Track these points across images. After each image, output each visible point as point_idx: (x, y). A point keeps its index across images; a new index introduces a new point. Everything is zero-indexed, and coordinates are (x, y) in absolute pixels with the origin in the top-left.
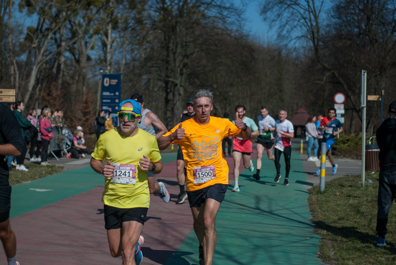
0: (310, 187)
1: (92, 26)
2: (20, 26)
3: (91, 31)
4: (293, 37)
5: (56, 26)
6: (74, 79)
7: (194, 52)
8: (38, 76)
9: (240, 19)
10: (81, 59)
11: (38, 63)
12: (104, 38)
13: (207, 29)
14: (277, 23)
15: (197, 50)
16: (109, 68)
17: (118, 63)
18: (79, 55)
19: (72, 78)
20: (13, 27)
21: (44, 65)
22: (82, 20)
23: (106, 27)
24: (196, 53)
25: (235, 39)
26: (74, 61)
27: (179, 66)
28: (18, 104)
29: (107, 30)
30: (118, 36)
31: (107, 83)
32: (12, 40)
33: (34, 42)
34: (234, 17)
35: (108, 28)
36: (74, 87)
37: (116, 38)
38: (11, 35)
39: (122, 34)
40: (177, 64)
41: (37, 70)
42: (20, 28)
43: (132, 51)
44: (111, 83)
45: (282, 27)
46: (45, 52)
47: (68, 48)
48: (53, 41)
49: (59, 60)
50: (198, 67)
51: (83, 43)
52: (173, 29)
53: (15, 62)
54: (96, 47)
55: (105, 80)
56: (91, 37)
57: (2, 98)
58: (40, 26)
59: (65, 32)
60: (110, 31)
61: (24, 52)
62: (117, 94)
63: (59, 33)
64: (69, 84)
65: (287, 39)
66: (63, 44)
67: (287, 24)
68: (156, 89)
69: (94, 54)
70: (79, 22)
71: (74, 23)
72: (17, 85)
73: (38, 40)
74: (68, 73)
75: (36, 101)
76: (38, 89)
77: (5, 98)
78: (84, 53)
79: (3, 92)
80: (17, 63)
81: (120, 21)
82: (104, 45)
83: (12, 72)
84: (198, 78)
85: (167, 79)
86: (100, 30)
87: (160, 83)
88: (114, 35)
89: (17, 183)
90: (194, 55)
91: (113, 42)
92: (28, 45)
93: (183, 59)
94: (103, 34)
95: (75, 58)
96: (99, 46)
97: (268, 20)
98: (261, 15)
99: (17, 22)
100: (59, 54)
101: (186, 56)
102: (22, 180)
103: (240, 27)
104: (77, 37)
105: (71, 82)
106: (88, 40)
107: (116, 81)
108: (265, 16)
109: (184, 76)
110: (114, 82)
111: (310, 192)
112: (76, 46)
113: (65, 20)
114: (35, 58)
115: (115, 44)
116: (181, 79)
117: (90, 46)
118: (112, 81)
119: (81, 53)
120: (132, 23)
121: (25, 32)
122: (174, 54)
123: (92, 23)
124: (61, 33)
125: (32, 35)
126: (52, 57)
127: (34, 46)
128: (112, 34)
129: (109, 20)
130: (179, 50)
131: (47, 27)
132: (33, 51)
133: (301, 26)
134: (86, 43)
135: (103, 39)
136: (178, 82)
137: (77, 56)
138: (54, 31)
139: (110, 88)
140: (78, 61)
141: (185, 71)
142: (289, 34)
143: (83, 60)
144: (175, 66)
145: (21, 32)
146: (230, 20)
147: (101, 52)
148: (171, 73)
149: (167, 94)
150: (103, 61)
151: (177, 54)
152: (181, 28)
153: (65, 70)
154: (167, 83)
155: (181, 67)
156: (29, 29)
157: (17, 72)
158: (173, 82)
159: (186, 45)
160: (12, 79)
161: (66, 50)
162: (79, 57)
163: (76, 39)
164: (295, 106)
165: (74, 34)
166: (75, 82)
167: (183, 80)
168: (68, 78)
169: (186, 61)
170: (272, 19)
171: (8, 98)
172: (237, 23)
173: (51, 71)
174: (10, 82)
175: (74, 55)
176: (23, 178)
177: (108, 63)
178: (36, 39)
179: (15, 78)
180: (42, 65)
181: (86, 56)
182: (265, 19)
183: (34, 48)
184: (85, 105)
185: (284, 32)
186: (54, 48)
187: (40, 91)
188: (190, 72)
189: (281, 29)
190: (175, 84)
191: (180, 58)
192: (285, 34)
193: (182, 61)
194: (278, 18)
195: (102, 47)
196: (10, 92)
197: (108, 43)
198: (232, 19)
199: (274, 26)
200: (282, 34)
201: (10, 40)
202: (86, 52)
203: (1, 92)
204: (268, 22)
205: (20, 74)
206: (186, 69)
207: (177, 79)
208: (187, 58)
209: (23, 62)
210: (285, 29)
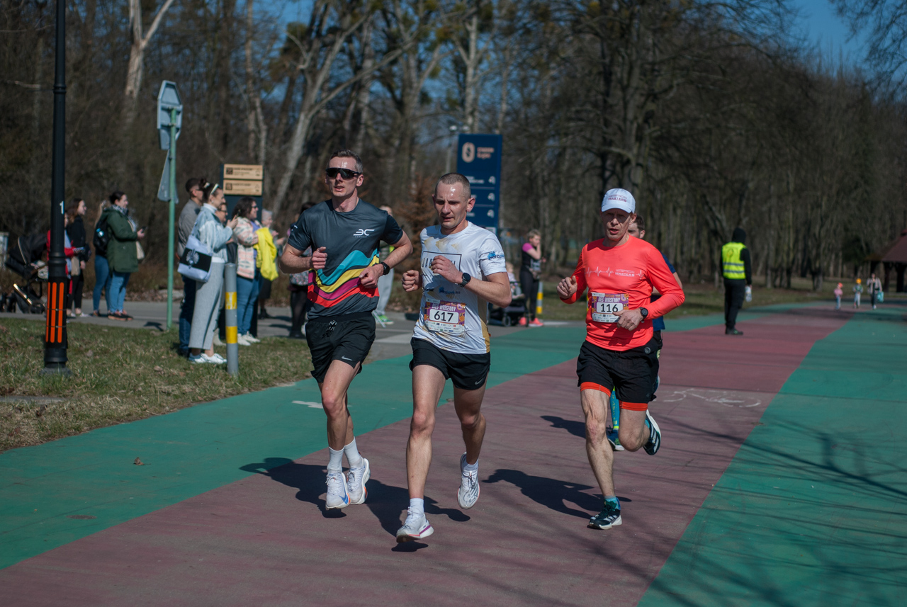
1: (433, 25)
2: (270, 20)
3: (433, 36)
5: (352, 24)
6: (392, 145)
7: (671, 87)
9: (781, 10)
10: (406, 100)
11: (312, 107)
12: (462, 51)
13: (703, 33)
14: (871, 19)
15: (680, 80)
16: (470, 120)
17: (491, 110)
18: (404, 88)
19: (387, 141)
20: (256, 22)
21: (324, 111)
22: (411, 11)
23: (464, 26)
24: (675, 89)
25: (769, 56)
26: (390, 103)
27: (636, 118)
29: (468, 33)
30: (491, 46)
31: (468, 155)
32: (253, 54)
33: (301, 59)
35: (469, 28)
36: (390, 164)
37: (486, 51)
38: (251, 43)
39: (503, 43)
40: (630, 115)
41: (307, 122)
42: (272, 26)
43: (524, 82)
44: (479, 156)
45: (882, 29)
46: (327, 81)
47: (377, 74)
48: (345, 57)
49: (358, 102)
50: (678, 122)
51: (413, 63)
52: (625, 31)
53: (258, 104)
54: (443, 72)
55: (466, 147)
56: (431, 49)
57: (231, 185)
58: (317, 23)
59: (373, 38)
60: (473, 36)
61: (280, 80)
62: (492, 180)
63: (360, 39)
64: (378, 156)
65: (893, 57)
66: (368, 64)
67: (892, 22)
68: (579, 171)
69: (436, 89)
70: (406, 13)
71: (394, 15)
72: (262, 155)
73: (311, 54)
74: (377, 130)
75: (303, 192)
76: (308, 165)
77: (238, 184)
78: (415, 85)
79: (234, 171)
80: (263, 106)
81: (496, 12)
82: (460, 67)
83: (252, 126)
84: (678, 149)
85: (605, 148)
86: (451, 33)
87: (588, 158)
88: (482, 45)
89: (263, 387)
90: (671, 94)
91: (480, 61)
92: (288, 65)
93: (645, 103)
94: (458, 43)
95: (394, 97)
96: (447, 69)
97: (849, 14)
99: (266, 13)
100: (358, 86)
101: (652, 96)
102: (275, 378)
103: (782, 28)
104: (400, 47)
105: (382, 151)
106: (423, 57)
107: (491, 150)
109: (646, 143)
110: (487, 153)
112: (395, 69)
113: (373, 9)
114: (304, 95)
115: (484, 66)
116: (639, 148)
117: (427, 70)
118: (481, 149)
119: (407, 84)
120: (526, 17)
121: (284, 34)
122: (624, 89)
123: (433, 15)
124: (364, 40)
125: (298, 42)
126: (342, 94)
127: (301, 67)
128: (479, 43)
129: (474, 10)
130: (635, 81)
131: (332, 23)
132: (299, 81)
134: (420, 62)
135: (456, 53)
136: (630, 155)
137: (398, 93)
138: (347, 34)
140: (400, 105)
141: (647, 131)
142: (899, 46)
143: (413, 101)
144: (625, 119)
145: (275, 37)
146: (757, 12)
147: (453, 85)
148: (615, 134)
149: (604, 181)
150: (456, 105)
151: (631, 91)
152: (642, 29)
153: (370, 123)
154: (604, 156)
155: (640, 120)
156: (292, 28)
157: (263, 127)
158: (620, 155)
159: (653, 71)
160: (251, 143)
161: (374, 78)
162: (402, 96)
163: (399, 52)
165: (393, 41)
166: (393, 151)
167: (643, 150)
168: (376, 142)
169: (651, 106)
170: (859, 11)
171: (246, 185)
172: (775, 19)
173: (338, 126)
174: (247, 148)
175: (391, 89)
176: (278, 374)
177: (469, 109)
178: (308, 51)
179: (258, 141)
180: (318, 112)
181: (418, 93)
182: (841, 11)
183: (302, 71)
184: (417, 204)
185: (887, 42)
186: (348, 73)
187: (314, 169)
188: (659, 133)
189: (880, 35)
190: (625, 159)
191: (638, 99)
192: (888, 47)
193: (641, 107)
194: (873, 8)
195: (454, 72)
196: (251, 172)
197: (470, 62)
198: (764, 11)
199: (861, 27)
200: (881, 47)
201: (248, 52)
202: (419, 82)
203: (230, 172)
204: (849, 17)
205: (268, 131)
206: (650, 127)
207: (630, 149)
208: (653, 101)
209: (277, 103)
210: (889, 35)
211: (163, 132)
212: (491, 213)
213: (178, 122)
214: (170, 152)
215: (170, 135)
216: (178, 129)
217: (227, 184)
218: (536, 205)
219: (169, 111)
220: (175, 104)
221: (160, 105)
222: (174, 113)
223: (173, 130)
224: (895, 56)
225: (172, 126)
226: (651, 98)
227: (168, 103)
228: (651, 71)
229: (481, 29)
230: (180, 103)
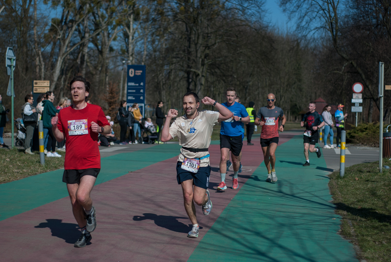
0: (330, 173)
1: (114, 18)
2: (45, 17)
3: (114, 23)
4: (312, 29)
5: (80, 18)
6: (98, 70)
7: (215, 43)
8: (63, 67)
9: (260, 11)
10: (104, 50)
11: (63, 54)
12: (127, 29)
13: (228, 20)
14: (297, 14)
15: (219, 40)
16: (131, 58)
17: (139, 53)
18: (102, 46)
19: (95, 68)
20: (38, 19)
21: (68, 56)
22: (104, 12)
23: (128, 18)
24: (217, 44)
25: (256, 30)
26: (97, 52)
27: (201, 57)
28: (49, 94)
29: (129, 22)
30: (139, 27)
31: (132, 74)
32: (37, 32)
33: (58, 34)
34: (255, 9)
35: (130, 19)
36: (97, 78)
37: (137, 29)
38: (36, 27)
39: (143, 25)
40: (199, 55)
41: (62, 61)
43: (153, 42)
44: (136, 74)
45: (302, 18)
46: (70, 43)
47: (91, 39)
48: (77, 33)
49: (83, 51)
50: (219, 58)
51: (106, 34)
52: (195, 21)
53: (40, 54)
54: (119, 38)
55: (130, 70)
56: (113, 29)
57: (37, 89)
58: (64, 18)
59: (88, 23)
60: (131, 23)
61: (49, 43)
62: (142, 84)
63: (83, 25)
64: (93, 75)
65: (306, 30)
66: (87, 35)
67: (305, 15)
68: (178, 79)
69: (116, 45)
70: (103, 13)
71: (97, 14)
72: (43, 75)
73: (62, 32)
74: (91, 63)
76: (63, 79)
77: (40, 88)
78: (107, 44)
79: (38, 83)
80: (42, 54)
81: (141, 13)
82: (126, 36)
83: (37, 63)
84: (219, 68)
85: (189, 69)
86: (122, 21)
87: (182, 74)
88: (135, 26)
89: (55, 169)
90: (216, 46)
91: (134, 33)
92: (52, 37)
93: (205, 50)
94: (125, 25)
95: (98, 49)
96: (121, 37)
98: (280, 6)
99: (43, 14)
100: (83, 45)
101: (207, 47)
103: (260, 18)
104: (100, 28)
105: (94, 73)
106: (110, 32)
107: (141, 71)
108: (284, 8)
109: (206, 67)
110: (139, 73)
111: (330, 177)
112: (98, 37)
113: (89, 12)
114: (60, 50)
115: (136, 35)
116: (203, 69)
117: (112, 37)
118: (137, 71)
119: (103, 44)
120: (153, 15)
121: (50, 23)
122: (196, 44)
123: (114, 14)
124: (85, 25)
125: (57, 27)
126: (76, 48)
127: (58, 37)
128: (134, 26)
129: (132, 11)
130: (200, 41)
131: (71, 18)
132: (58, 43)
133: (320, 18)
134: (109, 34)
135: (124, 30)
136: (199, 72)
137: (100, 47)
138: (78, 23)
139: (135, 79)
140: (101, 52)
141: (206, 62)
142: (309, 25)
143: (106, 51)
144: (196, 57)
145: (46, 24)
146: (250, 11)
147: (123, 44)
148: (192, 63)
149: (189, 84)
150: (125, 52)
151: (199, 45)
152: (203, 19)
153: (88, 60)
154: (188, 73)
155: (203, 57)
156: (54, 20)
157: (43, 63)
158: (195, 72)
159: (208, 37)
160: (38, 70)
161: (89, 41)
162: (102, 49)
163: (100, 30)
164: (313, 95)
165: (97, 25)
166: (98, 72)
167: (205, 69)
168: (91, 69)
169: (207, 51)
170: (292, 10)
171: (43, 89)
172: (258, 14)
173: (75, 62)
174: (36, 72)
175: (96, 45)
177: (130, 54)
178: (61, 30)
179: (40, 69)
180: (66, 56)
181: (108, 47)
182: (284, 11)
183: (59, 39)
184: (110, 95)
185: (304, 23)
186: (78, 39)
187: (65, 81)
188: (211, 62)
189: (300, 20)
190: (197, 74)
191: (202, 48)
192: (305, 25)
193: (203, 52)
194: (297, 9)
195: (124, 38)
196: (45, 84)
197: (130, 34)
198: (253, 11)
199: (293, 17)
200: (301, 25)
201: (35, 31)
202: (109, 43)
203: (36, 83)
204: (288, 13)
205: (45, 65)
206: (207, 60)
207: (199, 70)
208: (208, 49)
209: (48, 53)
210: (304, 20)
211: (8, 68)
212: (142, 98)
213: (14, 63)
214: (11, 76)
215: (11, 69)
216: (14, 67)
217: (35, 89)
218: (160, 93)
219: (10, 59)
220: (12, 56)
221: (7, 57)
222: (12, 60)
223: (12, 67)
224: (308, 29)
225: (12, 65)
226: (207, 48)
227: (10, 56)
228: (207, 36)
229: (135, 20)
230: (15, 56)
